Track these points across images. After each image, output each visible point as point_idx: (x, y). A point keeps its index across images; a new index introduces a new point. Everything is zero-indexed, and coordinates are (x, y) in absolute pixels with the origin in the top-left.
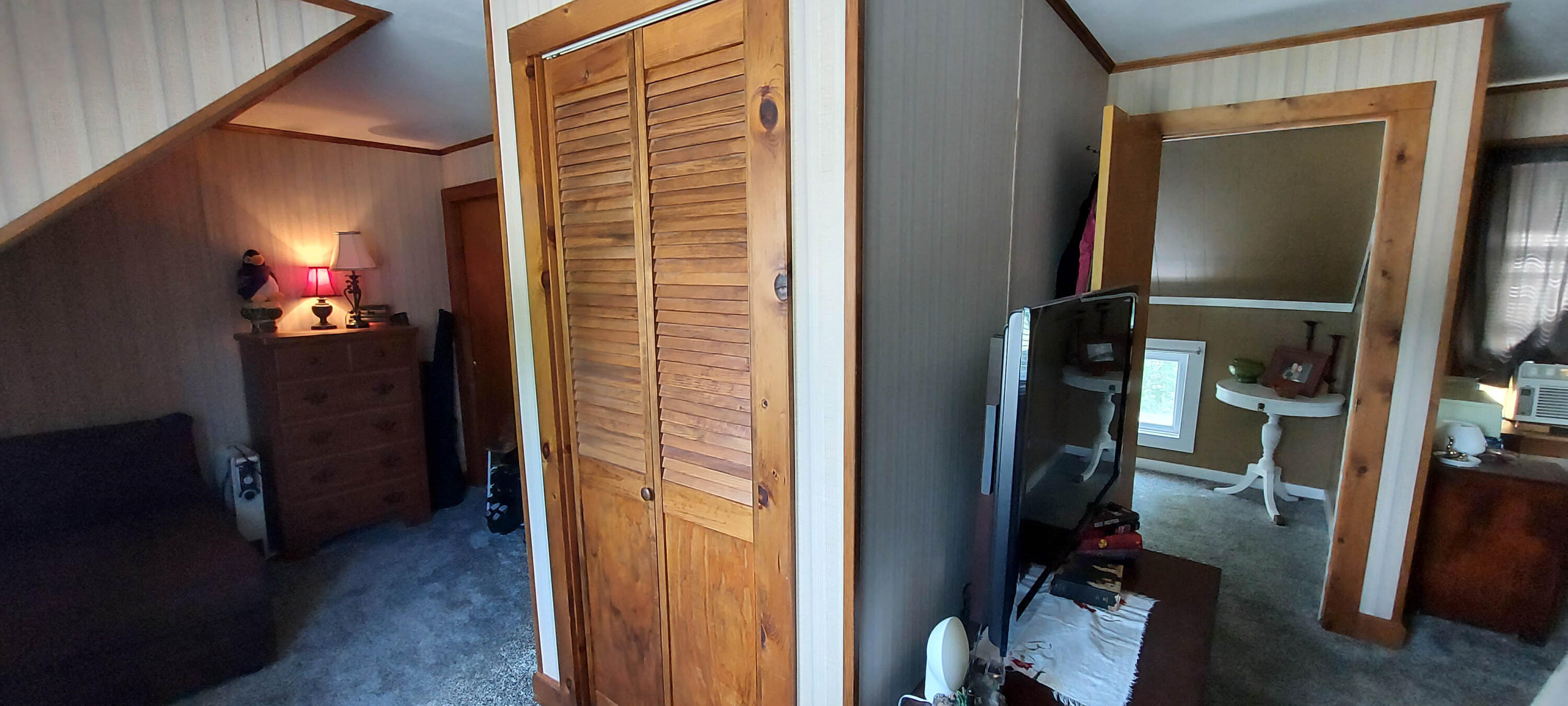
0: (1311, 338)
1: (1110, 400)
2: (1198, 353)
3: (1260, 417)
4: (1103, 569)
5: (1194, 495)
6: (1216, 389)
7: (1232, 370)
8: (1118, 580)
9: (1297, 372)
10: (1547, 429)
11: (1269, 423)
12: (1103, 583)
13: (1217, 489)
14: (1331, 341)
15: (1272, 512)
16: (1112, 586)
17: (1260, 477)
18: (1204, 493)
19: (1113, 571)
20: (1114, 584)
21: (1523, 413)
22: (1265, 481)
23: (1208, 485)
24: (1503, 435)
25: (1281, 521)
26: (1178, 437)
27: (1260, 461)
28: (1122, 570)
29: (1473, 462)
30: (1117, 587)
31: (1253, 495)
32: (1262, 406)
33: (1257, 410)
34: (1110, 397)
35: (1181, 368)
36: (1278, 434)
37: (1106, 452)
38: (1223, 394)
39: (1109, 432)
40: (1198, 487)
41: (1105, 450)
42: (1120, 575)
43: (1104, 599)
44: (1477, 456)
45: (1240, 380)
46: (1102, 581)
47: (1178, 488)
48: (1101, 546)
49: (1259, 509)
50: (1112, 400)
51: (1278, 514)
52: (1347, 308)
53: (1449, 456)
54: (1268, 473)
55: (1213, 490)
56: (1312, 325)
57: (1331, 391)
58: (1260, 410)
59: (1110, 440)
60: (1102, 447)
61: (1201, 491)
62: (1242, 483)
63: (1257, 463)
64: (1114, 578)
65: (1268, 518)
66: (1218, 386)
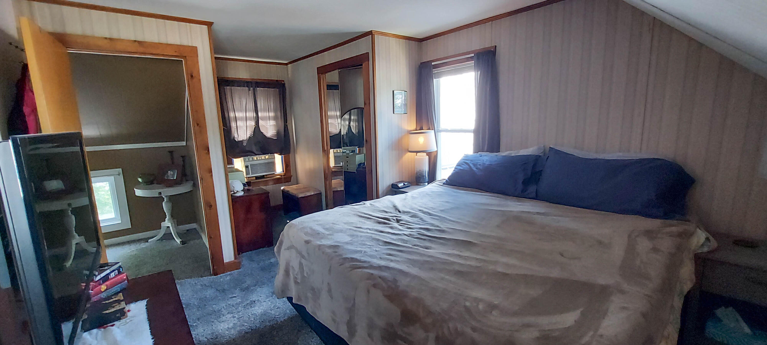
0: (172, 159)
1: (70, 214)
2: (119, 175)
3: (160, 199)
4: (110, 301)
5: (139, 248)
6: (135, 191)
7: (140, 180)
8: (122, 301)
9: (172, 175)
10: (254, 178)
11: (165, 200)
12: (113, 307)
13: (149, 240)
14: (181, 159)
15: (178, 241)
16: (120, 306)
17: (169, 227)
18: (143, 245)
19: (116, 299)
20: (120, 304)
21: (248, 174)
22: (171, 228)
23: (144, 241)
24: (246, 182)
25: (183, 243)
26: (120, 222)
27: (166, 219)
28: (122, 295)
29: (241, 194)
30: (123, 304)
31: (168, 236)
32: (160, 193)
33: (158, 196)
34: (70, 211)
35: (111, 185)
36: (170, 205)
37: (78, 245)
38: (139, 193)
39: (76, 232)
40: (140, 243)
41: (77, 244)
42: (122, 298)
43: (117, 315)
44: (242, 191)
45: (145, 184)
46: (112, 307)
47: (129, 248)
48: (103, 290)
49: (173, 241)
50: (71, 213)
51: (181, 240)
52: (184, 143)
53: (234, 193)
54: (171, 224)
55: (148, 242)
56: (171, 152)
57: (187, 181)
58: (160, 195)
59: (78, 237)
60: (74, 242)
61: (142, 244)
62: (161, 233)
63: (165, 221)
64: (119, 302)
65: (178, 244)
66: (135, 189)
